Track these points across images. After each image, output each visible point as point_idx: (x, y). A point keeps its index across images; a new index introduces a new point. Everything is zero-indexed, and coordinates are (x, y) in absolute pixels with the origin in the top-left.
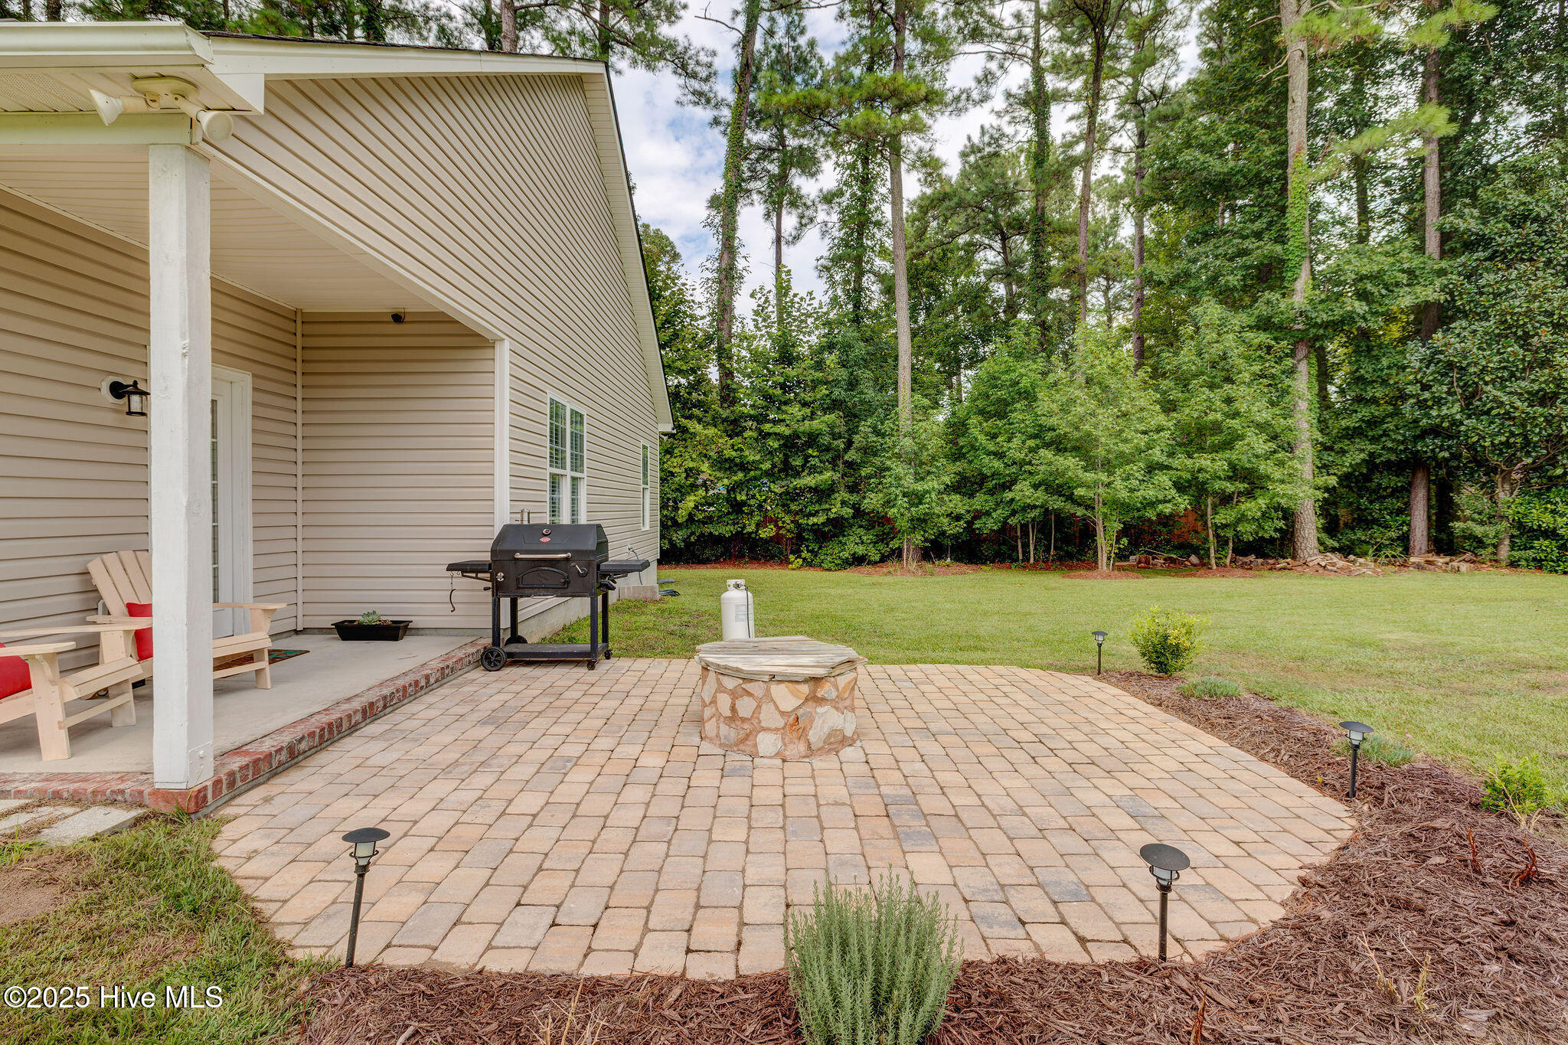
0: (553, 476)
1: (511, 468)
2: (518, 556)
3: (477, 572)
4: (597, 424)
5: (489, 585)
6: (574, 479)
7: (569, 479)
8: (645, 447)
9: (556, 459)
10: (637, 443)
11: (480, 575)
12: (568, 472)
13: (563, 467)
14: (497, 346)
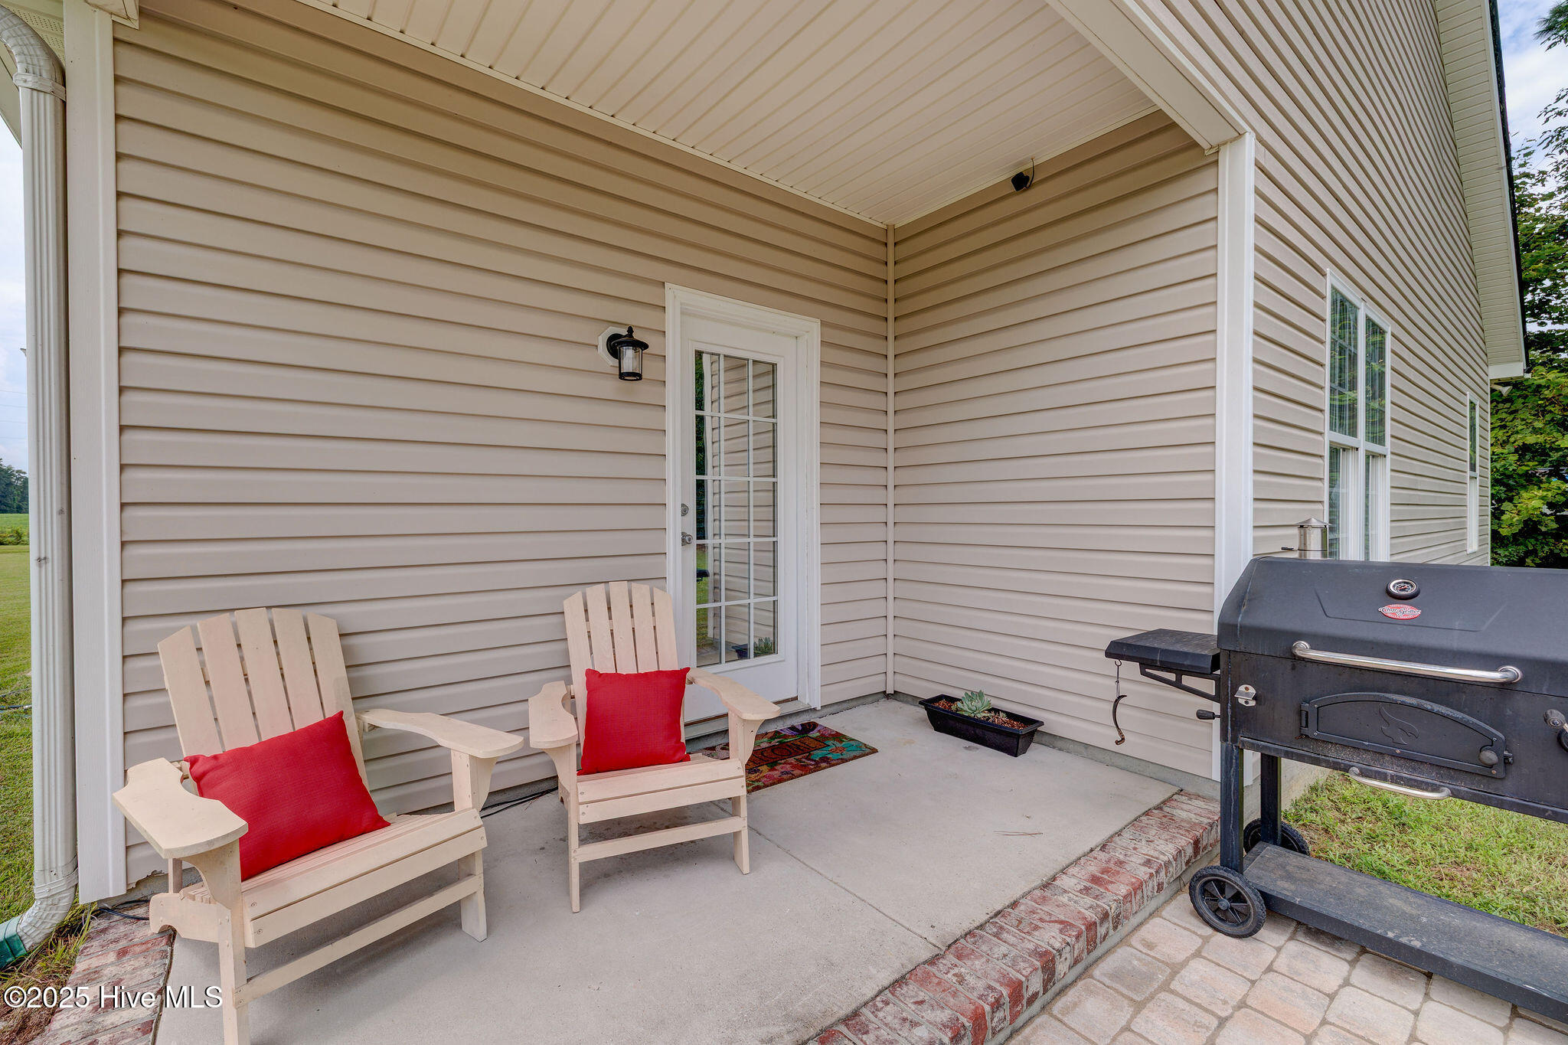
0: (1336, 451)
1: (1256, 428)
2: (1303, 649)
3: (1180, 671)
4: (1406, 354)
5: (1216, 708)
6: (1371, 456)
7: (1362, 454)
8: (1473, 407)
9: (1343, 416)
10: (1461, 397)
11: (1187, 680)
12: (1361, 440)
13: (1353, 432)
14: (1225, 158)
